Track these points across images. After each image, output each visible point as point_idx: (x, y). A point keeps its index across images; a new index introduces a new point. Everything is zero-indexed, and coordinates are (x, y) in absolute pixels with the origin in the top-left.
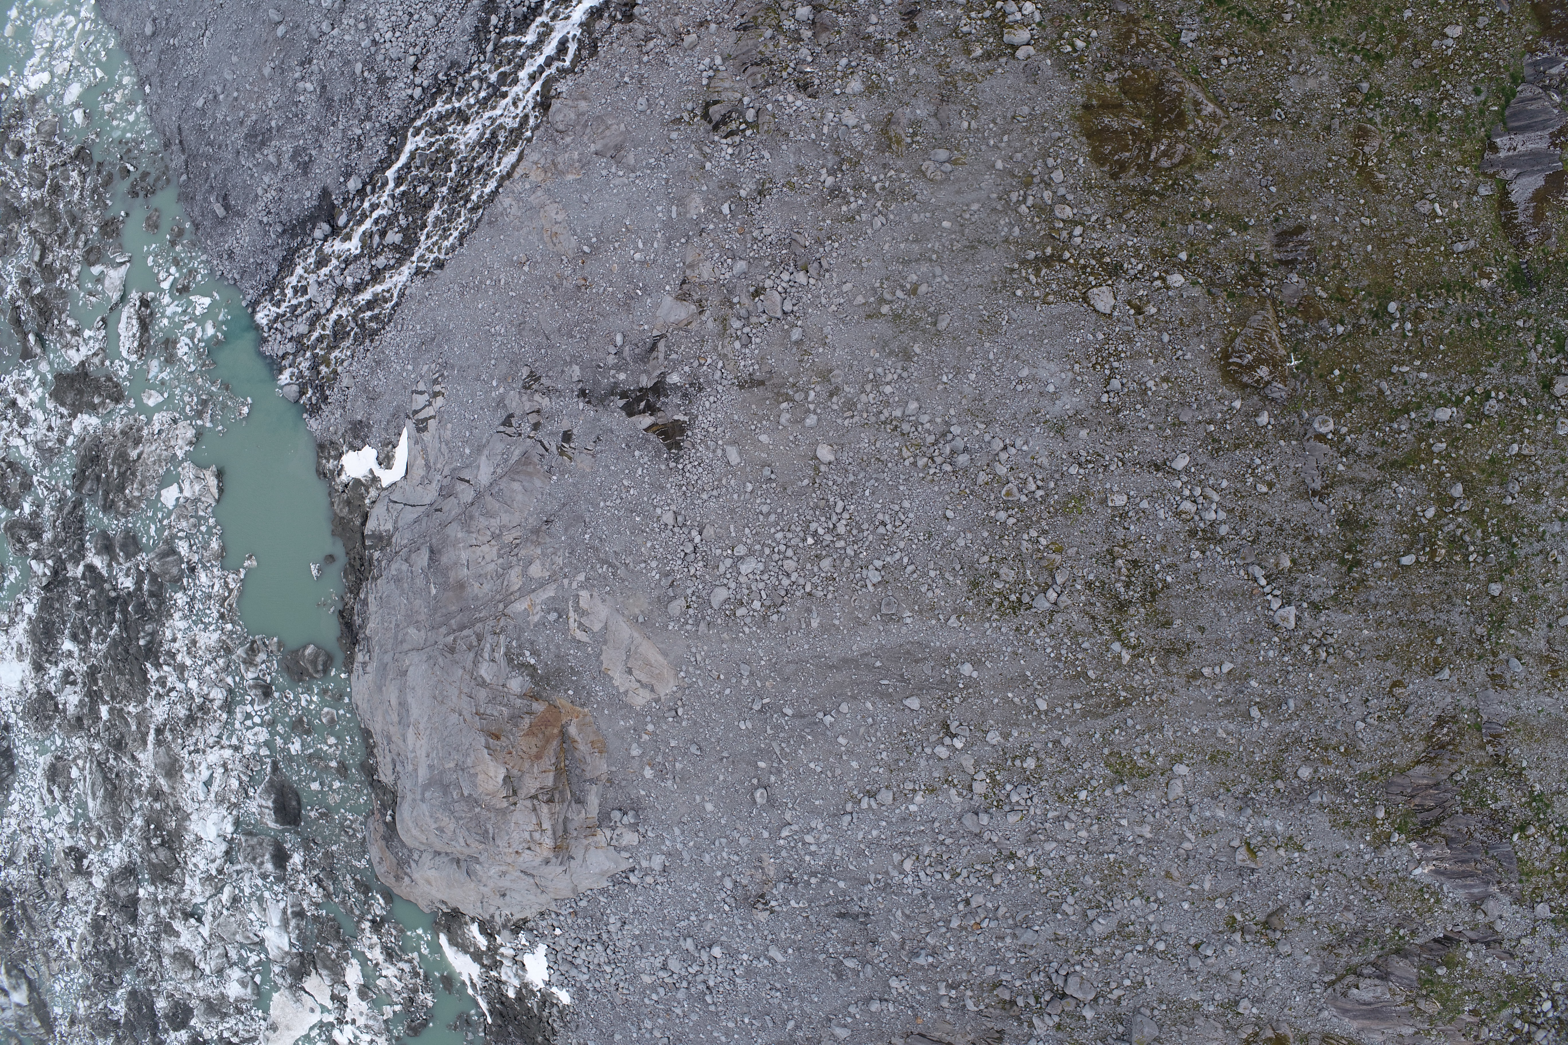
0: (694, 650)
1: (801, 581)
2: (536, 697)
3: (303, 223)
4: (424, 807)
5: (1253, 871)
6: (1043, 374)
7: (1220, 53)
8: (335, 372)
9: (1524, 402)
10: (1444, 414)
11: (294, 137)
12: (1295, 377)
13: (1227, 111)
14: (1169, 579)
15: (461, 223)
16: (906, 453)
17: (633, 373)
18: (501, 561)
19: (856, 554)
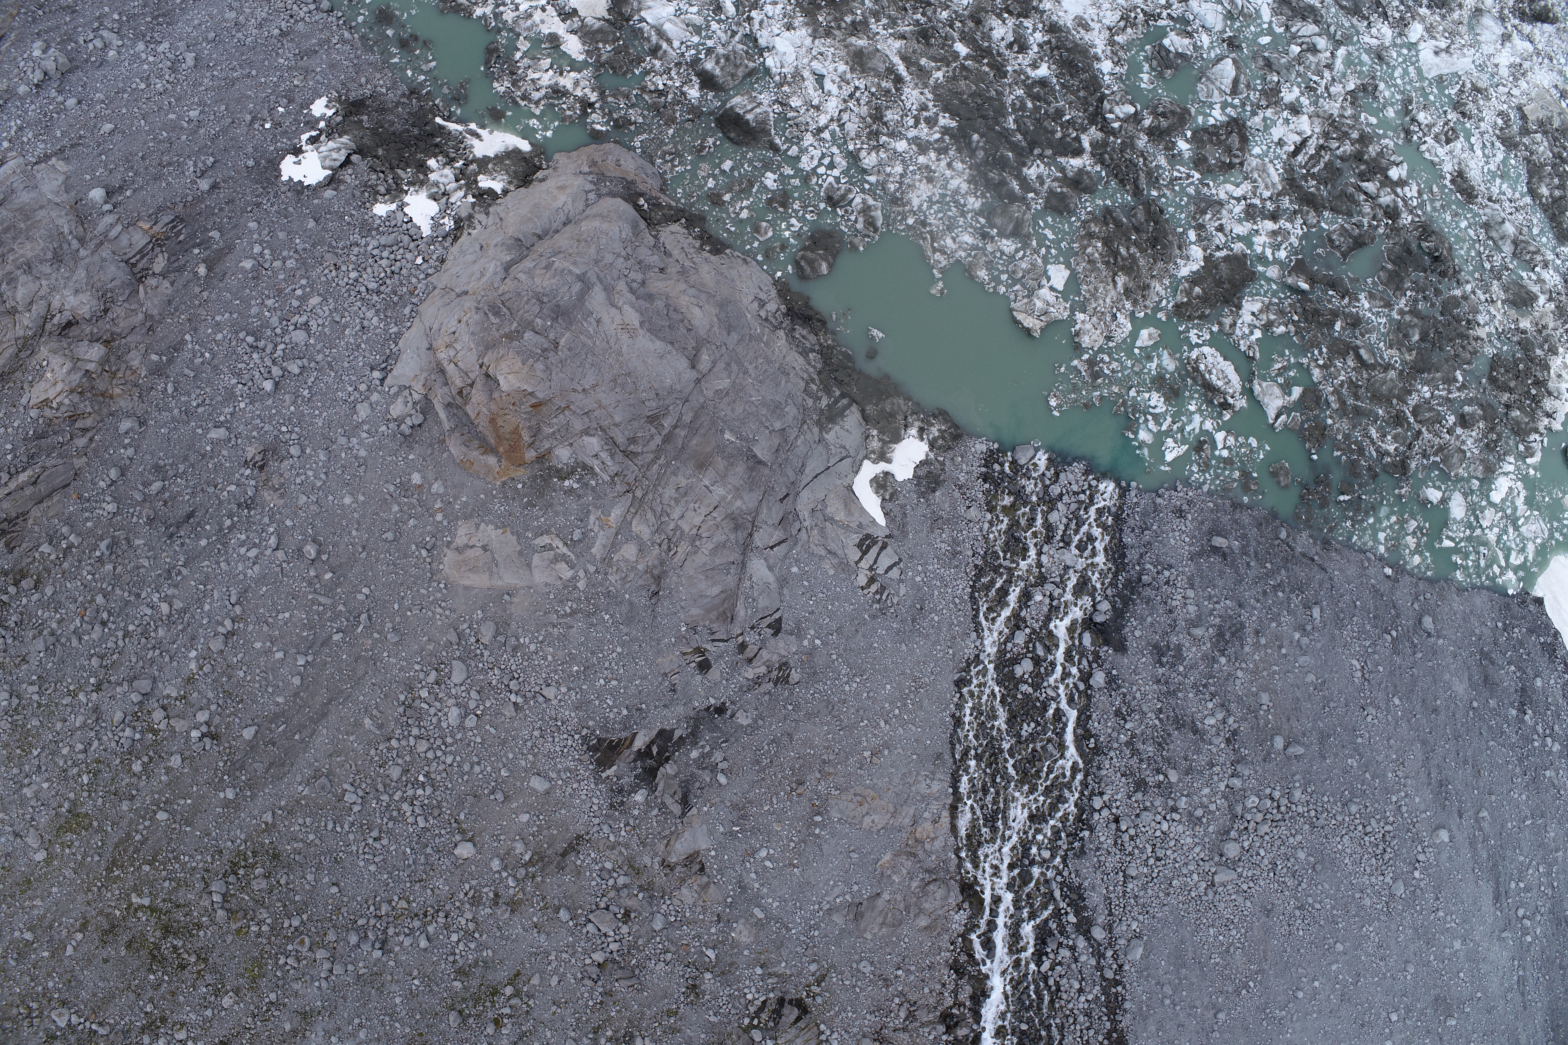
0: (447, 612)
1: (404, 743)
2: (541, 458)
3: (1126, 603)
4: (578, 272)
11: (1192, 667)
14: (152, 977)
15: (969, 731)
16: (403, 904)
17: (687, 765)
18: (672, 526)
19: (378, 800)
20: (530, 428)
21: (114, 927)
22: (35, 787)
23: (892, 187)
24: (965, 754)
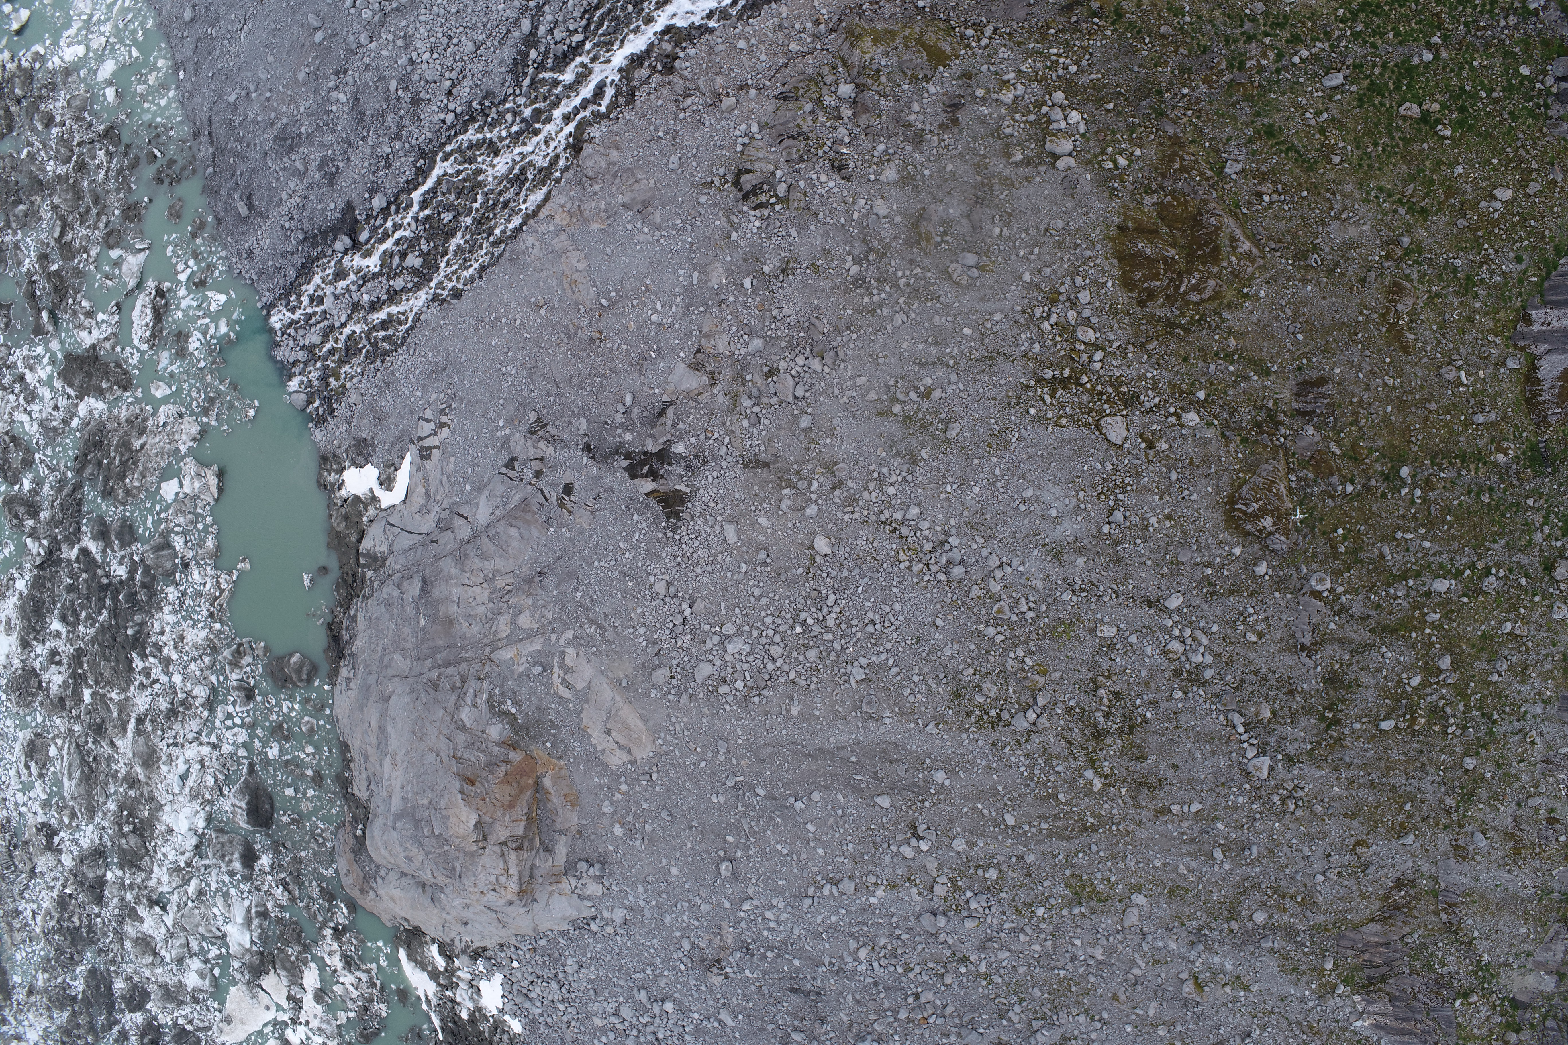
0: (673, 720)
1: (786, 668)
2: (514, 746)
3: (324, 233)
4: (395, 835)
5: (1198, 1004)
6: (1047, 497)
7: (1263, 189)
8: (344, 386)
9: (1523, 582)
10: (1441, 585)
11: (323, 146)
12: (1298, 530)
13: (1262, 251)
14: (1149, 715)
15: (482, 256)
16: (902, 556)
17: (639, 434)
18: (491, 605)
19: (843, 649)
20: (492, 773)
21: (1139, 785)
22: (1090, 950)
23: (207, 660)
24: (496, 244)
